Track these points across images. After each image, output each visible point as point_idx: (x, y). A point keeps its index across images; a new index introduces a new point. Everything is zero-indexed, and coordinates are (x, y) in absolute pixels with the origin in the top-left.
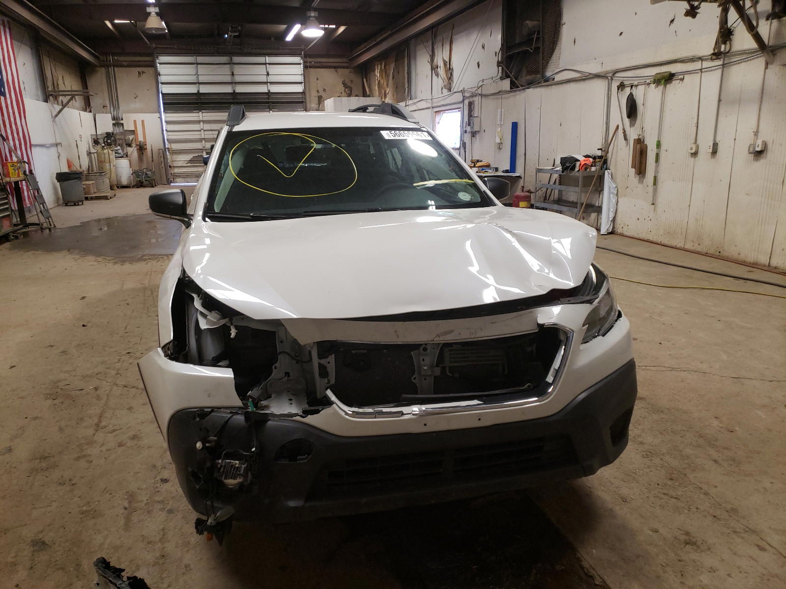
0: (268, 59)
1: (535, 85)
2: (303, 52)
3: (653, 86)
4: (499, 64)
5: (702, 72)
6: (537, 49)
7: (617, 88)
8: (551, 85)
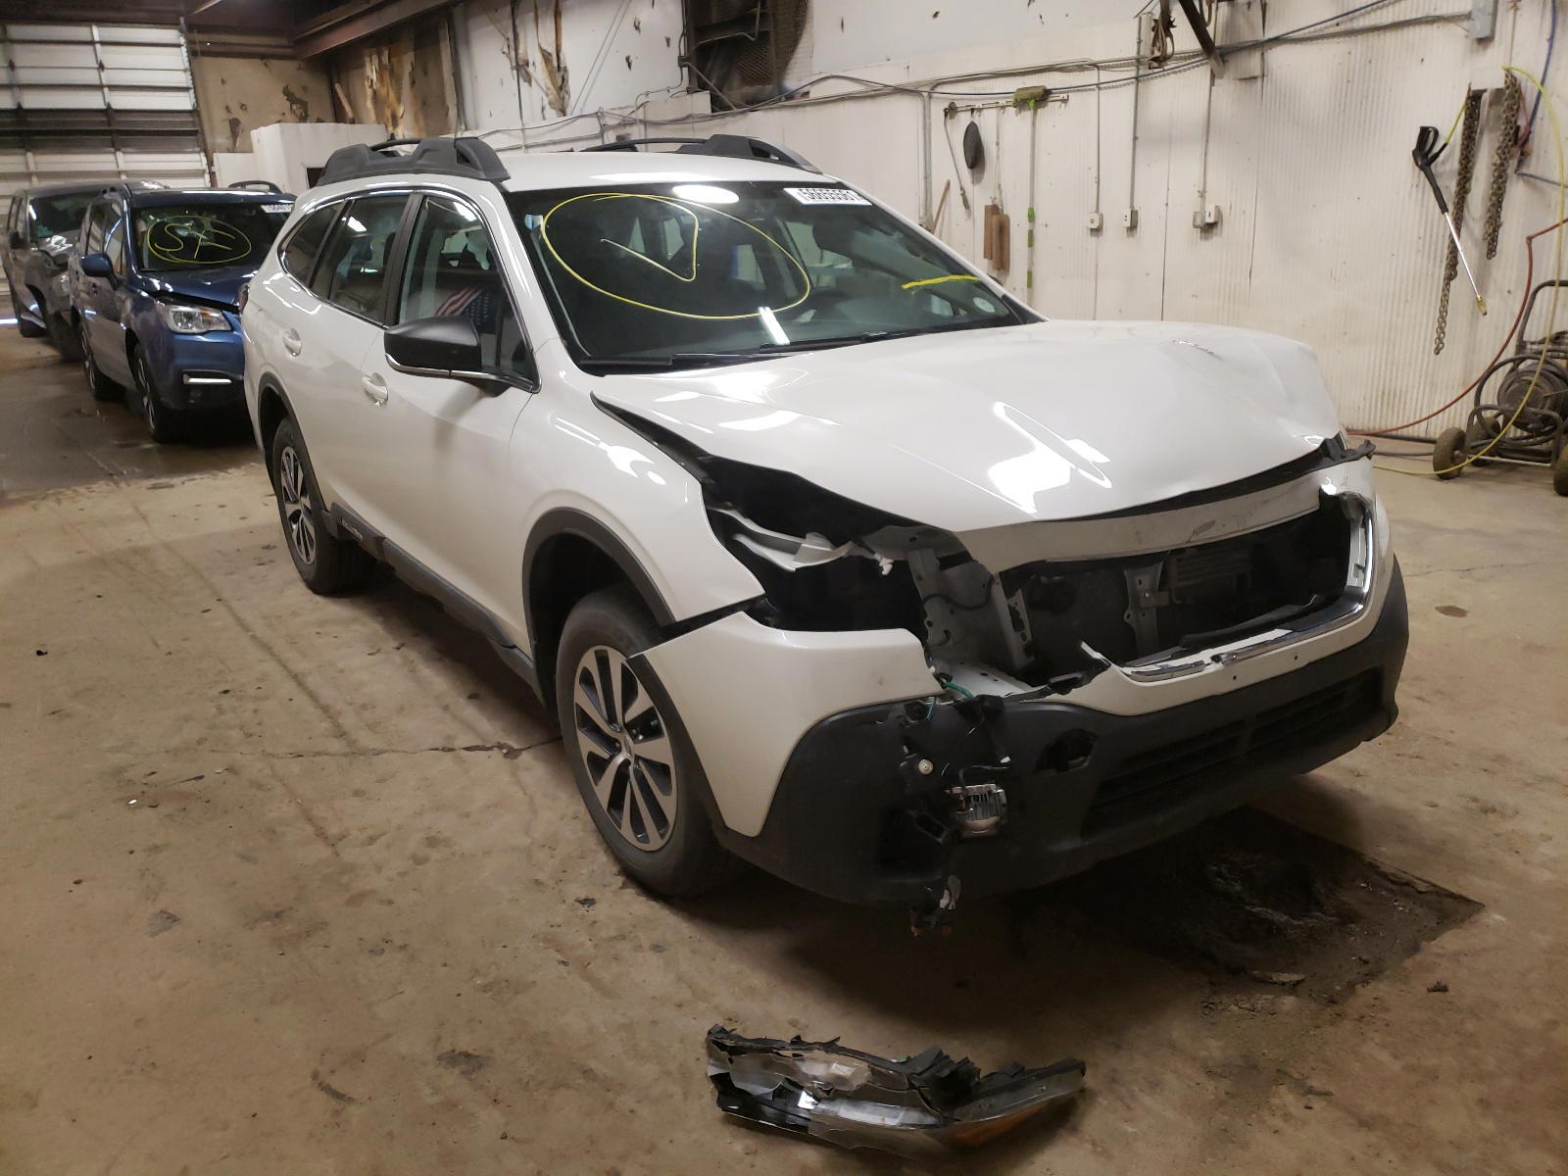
0: (97, 33)
1: (766, 104)
2: (182, 19)
3: (1012, 110)
4: (682, 61)
5: (1099, 89)
6: (764, 36)
7: (943, 113)
8: (804, 106)
